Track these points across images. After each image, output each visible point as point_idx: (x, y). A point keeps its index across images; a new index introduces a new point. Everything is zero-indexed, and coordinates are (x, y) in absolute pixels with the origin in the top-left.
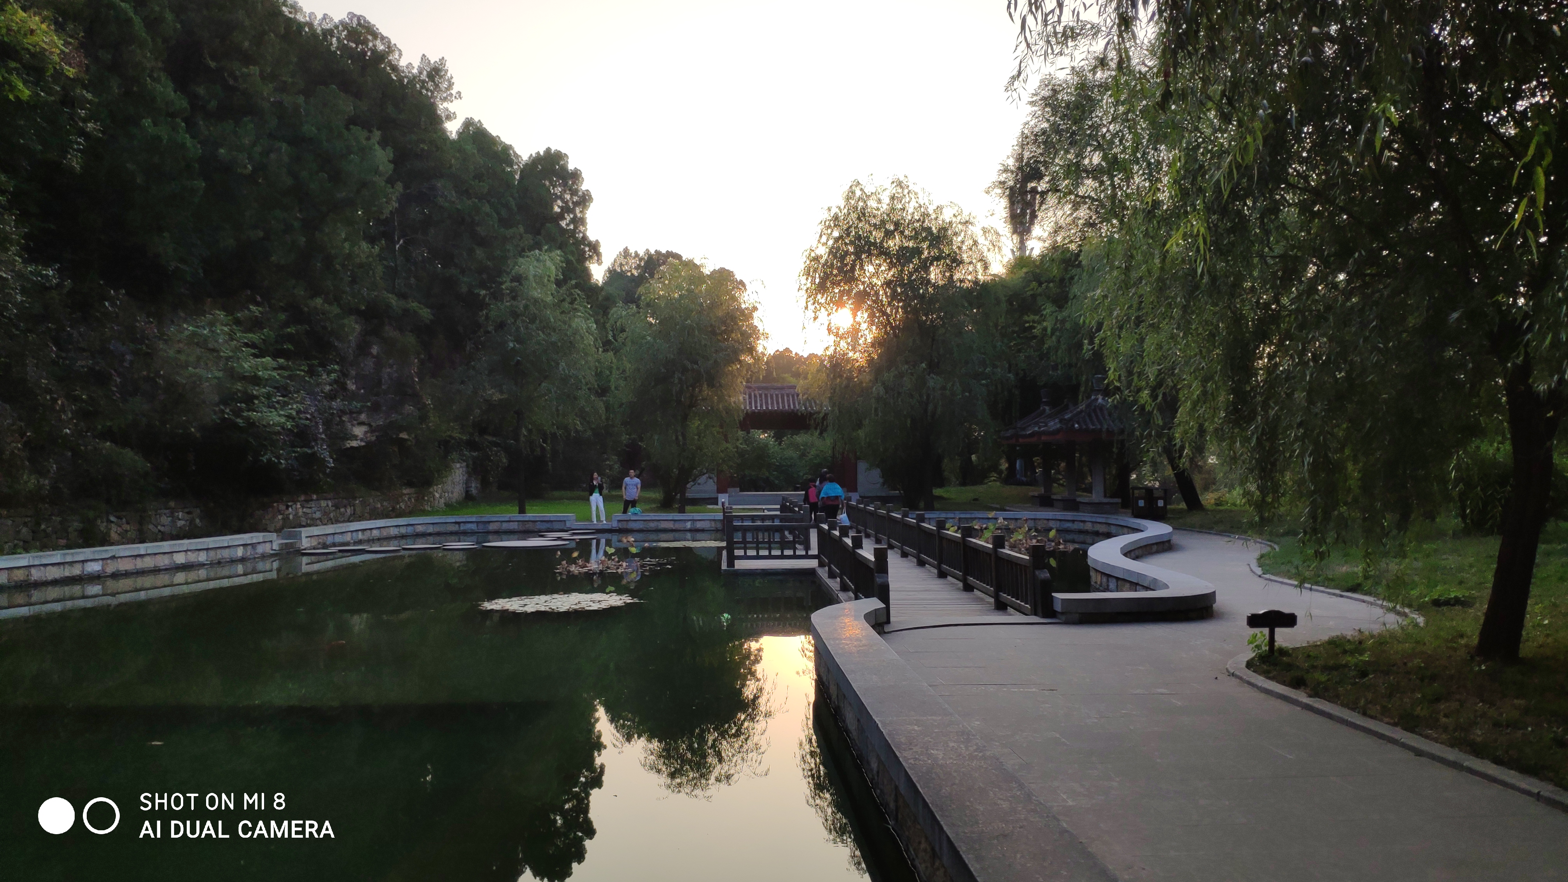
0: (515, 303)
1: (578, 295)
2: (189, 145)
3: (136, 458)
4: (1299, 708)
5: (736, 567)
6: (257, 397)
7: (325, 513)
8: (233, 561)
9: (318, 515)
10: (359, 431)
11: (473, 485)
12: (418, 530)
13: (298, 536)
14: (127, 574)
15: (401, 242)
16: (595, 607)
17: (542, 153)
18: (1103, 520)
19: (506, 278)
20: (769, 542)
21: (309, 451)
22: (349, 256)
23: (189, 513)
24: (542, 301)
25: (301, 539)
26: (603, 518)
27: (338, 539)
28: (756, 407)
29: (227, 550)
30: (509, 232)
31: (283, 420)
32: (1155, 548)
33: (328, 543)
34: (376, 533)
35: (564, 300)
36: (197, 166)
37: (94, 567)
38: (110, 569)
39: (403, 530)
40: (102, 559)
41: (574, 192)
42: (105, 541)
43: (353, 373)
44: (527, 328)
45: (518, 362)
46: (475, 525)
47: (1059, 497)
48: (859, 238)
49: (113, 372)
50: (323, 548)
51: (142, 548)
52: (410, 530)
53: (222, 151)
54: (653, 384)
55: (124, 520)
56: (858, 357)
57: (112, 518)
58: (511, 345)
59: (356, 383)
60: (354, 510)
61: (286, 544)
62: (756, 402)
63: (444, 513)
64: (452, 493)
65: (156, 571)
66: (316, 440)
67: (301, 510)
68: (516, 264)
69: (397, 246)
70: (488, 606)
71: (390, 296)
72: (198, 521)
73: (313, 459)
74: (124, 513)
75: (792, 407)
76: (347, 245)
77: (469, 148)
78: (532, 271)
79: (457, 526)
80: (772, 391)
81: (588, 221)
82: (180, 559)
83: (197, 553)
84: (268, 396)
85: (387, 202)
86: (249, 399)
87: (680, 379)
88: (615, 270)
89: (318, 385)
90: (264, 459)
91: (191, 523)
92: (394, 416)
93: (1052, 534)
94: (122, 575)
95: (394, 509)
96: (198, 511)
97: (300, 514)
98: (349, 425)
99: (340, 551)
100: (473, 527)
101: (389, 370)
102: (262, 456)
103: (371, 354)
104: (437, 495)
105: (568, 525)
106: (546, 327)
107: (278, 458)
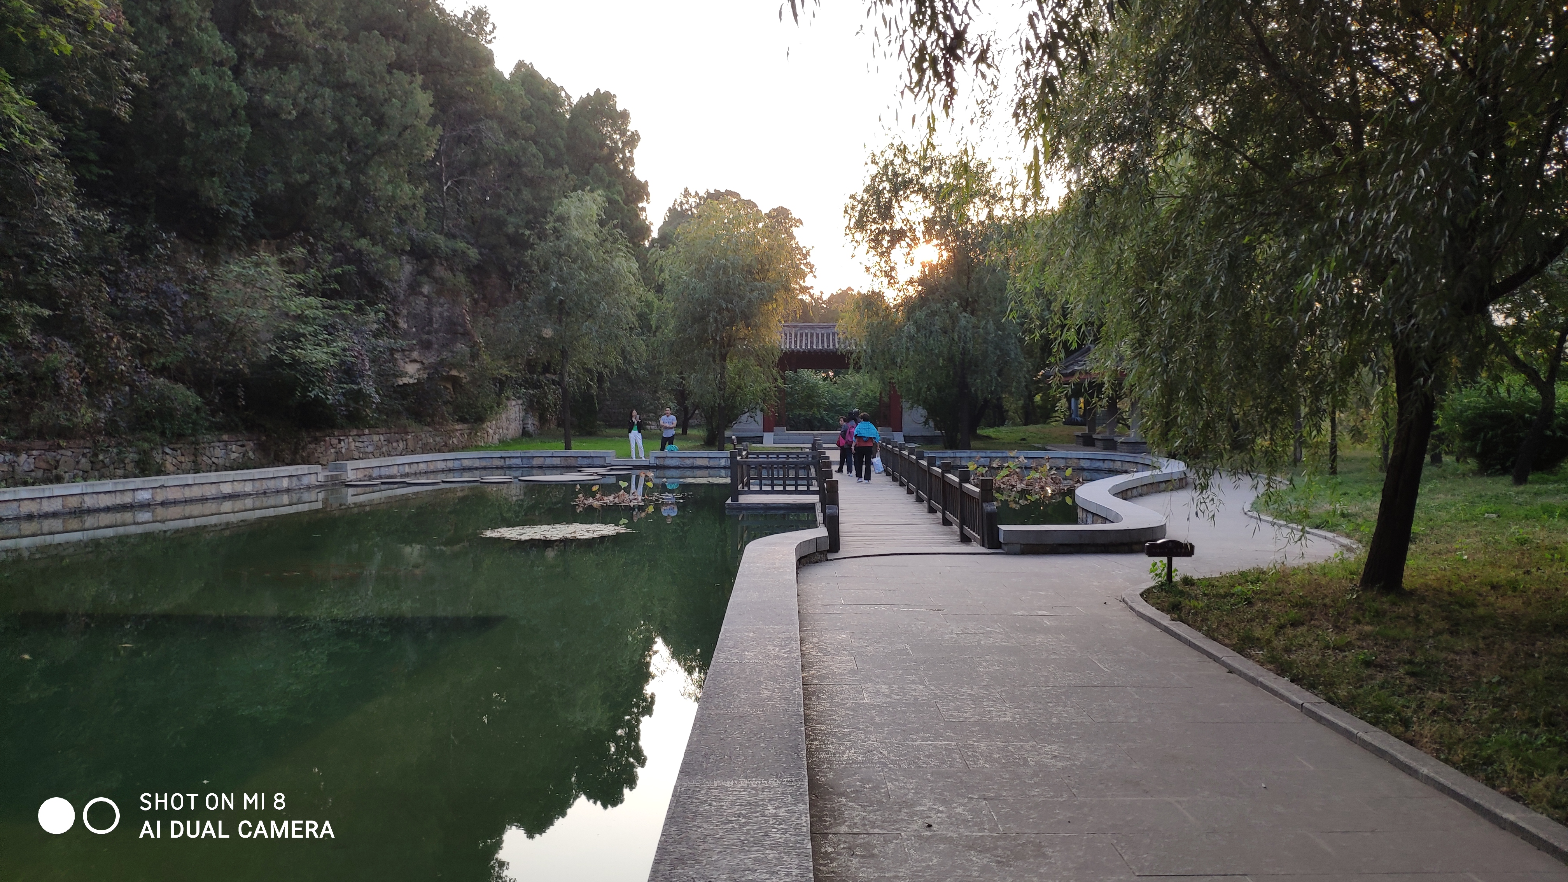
0: (557, 243)
1: (620, 234)
2: (234, 92)
3: (189, 393)
4: (1159, 630)
5: (740, 502)
6: (304, 335)
7: (378, 448)
8: (278, 492)
9: (370, 449)
10: (411, 369)
11: (530, 422)
12: (464, 465)
13: (343, 469)
14: (175, 503)
15: (449, 183)
16: (587, 536)
17: (592, 94)
18: (1131, 459)
19: (550, 219)
20: (784, 479)
21: (356, 387)
22: (393, 198)
23: (242, 446)
24: (584, 241)
25: (346, 471)
26: (642, 455)
27: (384, 472)
28: (801, 346)
29: (273, 481)
30: (557, 172)
31: (324, 357)
32: (1163, 486)
33: (374, 475)
34: (422, 467)
35: (607, 240)
36: (243, 112)
37: (144, 496)
38: (159, 498)
39: (450, 465)
40: (152, 488)
41: (623, 133)
42: (160, 472)
43: (405, 312)
44: (570, 268)
45: (561, 302)
46: (520, 460)
47: (1099, 437)
48: (896, 174)
49: (165, 311)
50: (369, 481)
51: (190, 478)
52: (457, 464)
53: (267, 97)
54: (690, 323)
55: (179, 451)
56: (891, 296)
57: (167, 450)
58: (554, 284)
59: (408, 322)
60: (407, 444)
61: (332, 476)
62: (801, 341)
63: (496, 448)
64: (507, 429)
65: (204, 500)
66: (362, 376)
67: (353, 444)
68: (560, 204)
69: (445, 188)
70: (489, 534)
71: (438, 236)
72: (251, 453)
73: (358, 396)
74: (179, 446)
75: (831, 347)
76: (390, 187)
77: (518, 90)
78: (573, 212)
79: (503, 460)
80: (819, 331)
81: (635, 161)
82: (227, 489)
83: (243, 483)
84: (315, 334)
85: (427, 145)
86: (297, 338)
87: (716, 320)
88: (675, 209)
89: (365, 323)
90: (312, 395)
91: (244, 456)
92: (445, 354)
93: (1069, 472)
94: (171, 503)
95: (446, 445)
96: (251, 444)
97: (353, 447)
98: (401, 363)
99: (383, 483)
100: (518, 462)
101: (439, 309)
102: (310, 392)
103: (422, 293)
104: (491, 431)
105: (608, 461)
106: (587, 266)
107: (325, 394)
